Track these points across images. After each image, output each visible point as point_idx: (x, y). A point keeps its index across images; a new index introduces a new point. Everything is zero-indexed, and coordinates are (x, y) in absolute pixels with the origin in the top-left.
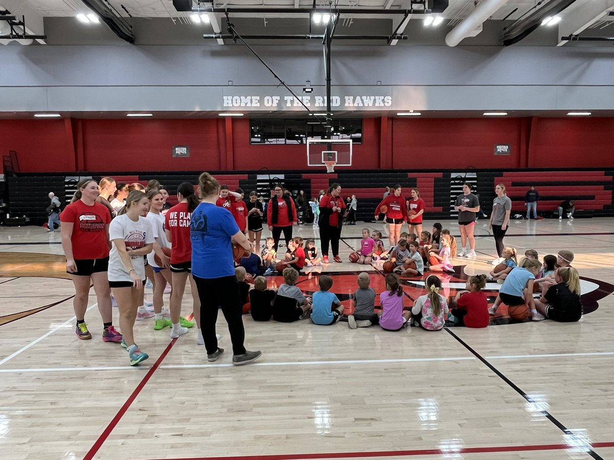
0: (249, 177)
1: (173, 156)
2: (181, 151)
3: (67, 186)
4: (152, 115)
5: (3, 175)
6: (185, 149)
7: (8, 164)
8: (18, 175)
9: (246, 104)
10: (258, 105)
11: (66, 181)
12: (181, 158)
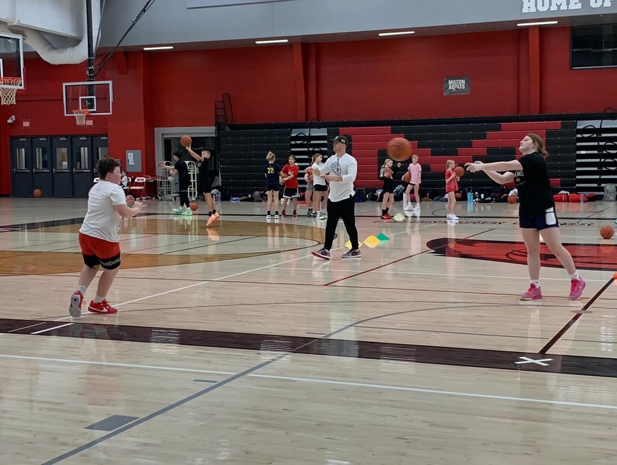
0: (563, 125)
1: (444, 94)
2: (456, 85)
3: (293, 142)
4: (413, 32)
5: (214, 128)
6: (463, 82)
7: (220, 112)
8: (232, 127)
9: (559, 6)
10: (579, 6)
11: (292, 135)
12: (457, 97)
